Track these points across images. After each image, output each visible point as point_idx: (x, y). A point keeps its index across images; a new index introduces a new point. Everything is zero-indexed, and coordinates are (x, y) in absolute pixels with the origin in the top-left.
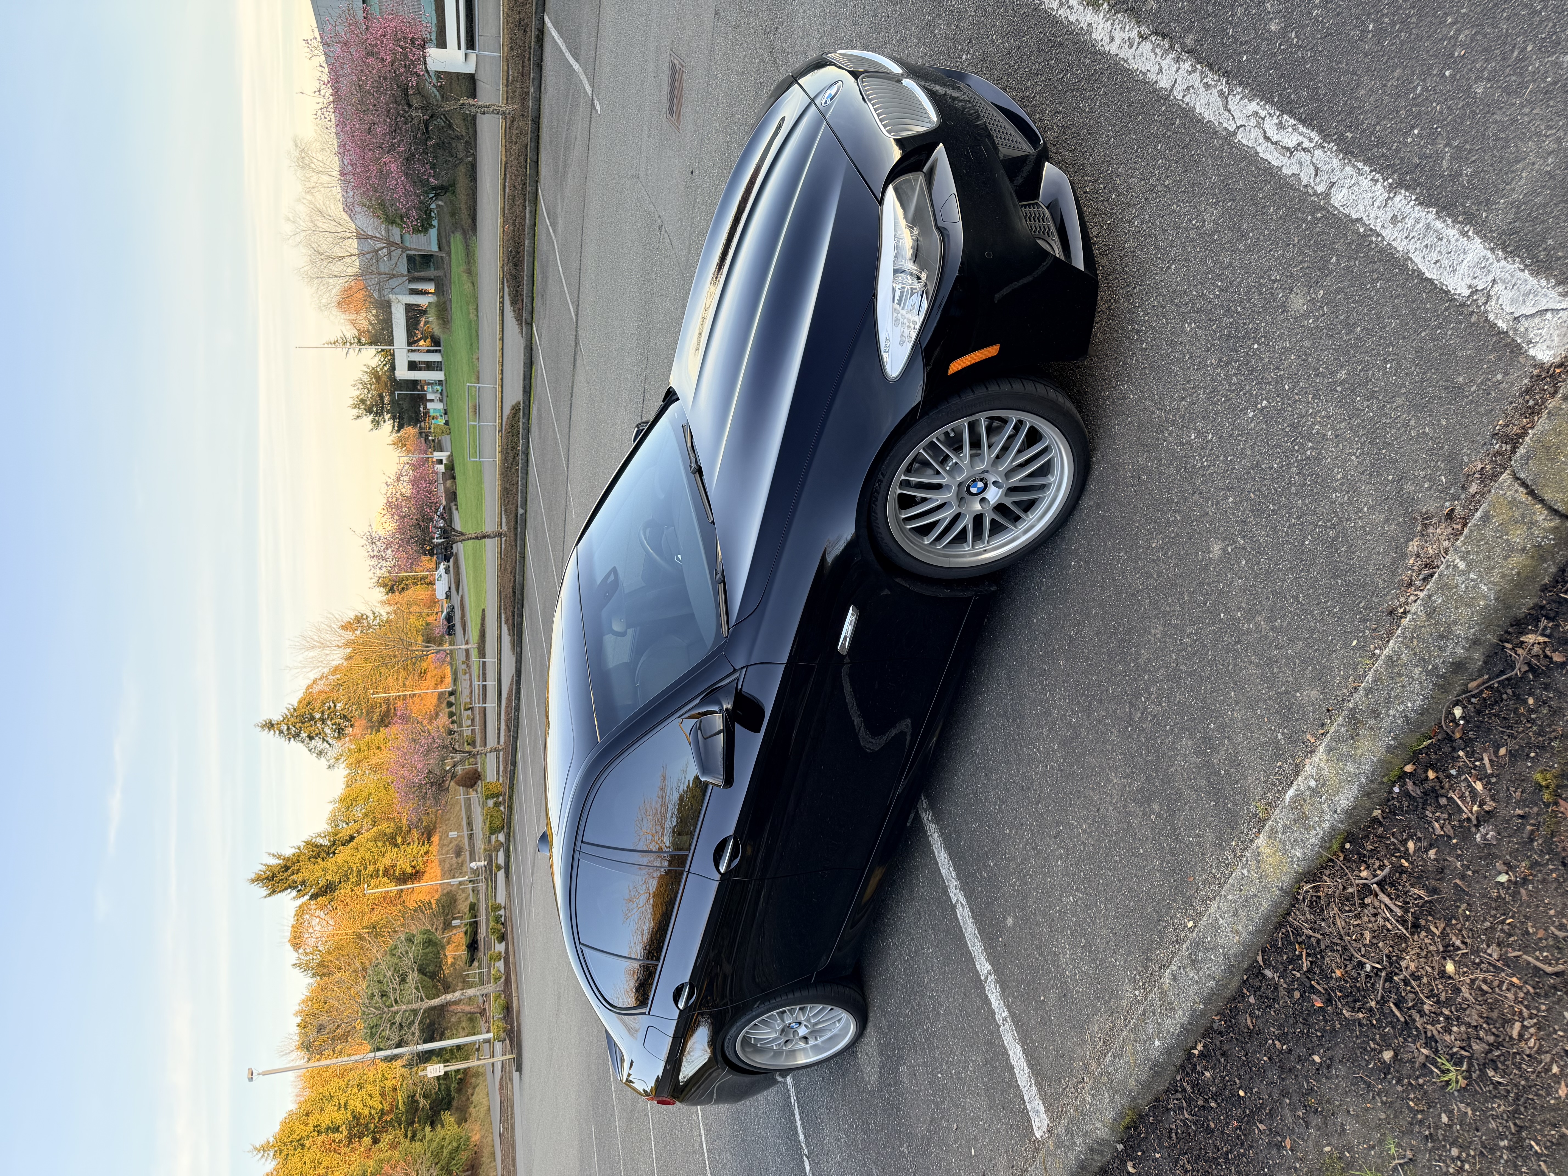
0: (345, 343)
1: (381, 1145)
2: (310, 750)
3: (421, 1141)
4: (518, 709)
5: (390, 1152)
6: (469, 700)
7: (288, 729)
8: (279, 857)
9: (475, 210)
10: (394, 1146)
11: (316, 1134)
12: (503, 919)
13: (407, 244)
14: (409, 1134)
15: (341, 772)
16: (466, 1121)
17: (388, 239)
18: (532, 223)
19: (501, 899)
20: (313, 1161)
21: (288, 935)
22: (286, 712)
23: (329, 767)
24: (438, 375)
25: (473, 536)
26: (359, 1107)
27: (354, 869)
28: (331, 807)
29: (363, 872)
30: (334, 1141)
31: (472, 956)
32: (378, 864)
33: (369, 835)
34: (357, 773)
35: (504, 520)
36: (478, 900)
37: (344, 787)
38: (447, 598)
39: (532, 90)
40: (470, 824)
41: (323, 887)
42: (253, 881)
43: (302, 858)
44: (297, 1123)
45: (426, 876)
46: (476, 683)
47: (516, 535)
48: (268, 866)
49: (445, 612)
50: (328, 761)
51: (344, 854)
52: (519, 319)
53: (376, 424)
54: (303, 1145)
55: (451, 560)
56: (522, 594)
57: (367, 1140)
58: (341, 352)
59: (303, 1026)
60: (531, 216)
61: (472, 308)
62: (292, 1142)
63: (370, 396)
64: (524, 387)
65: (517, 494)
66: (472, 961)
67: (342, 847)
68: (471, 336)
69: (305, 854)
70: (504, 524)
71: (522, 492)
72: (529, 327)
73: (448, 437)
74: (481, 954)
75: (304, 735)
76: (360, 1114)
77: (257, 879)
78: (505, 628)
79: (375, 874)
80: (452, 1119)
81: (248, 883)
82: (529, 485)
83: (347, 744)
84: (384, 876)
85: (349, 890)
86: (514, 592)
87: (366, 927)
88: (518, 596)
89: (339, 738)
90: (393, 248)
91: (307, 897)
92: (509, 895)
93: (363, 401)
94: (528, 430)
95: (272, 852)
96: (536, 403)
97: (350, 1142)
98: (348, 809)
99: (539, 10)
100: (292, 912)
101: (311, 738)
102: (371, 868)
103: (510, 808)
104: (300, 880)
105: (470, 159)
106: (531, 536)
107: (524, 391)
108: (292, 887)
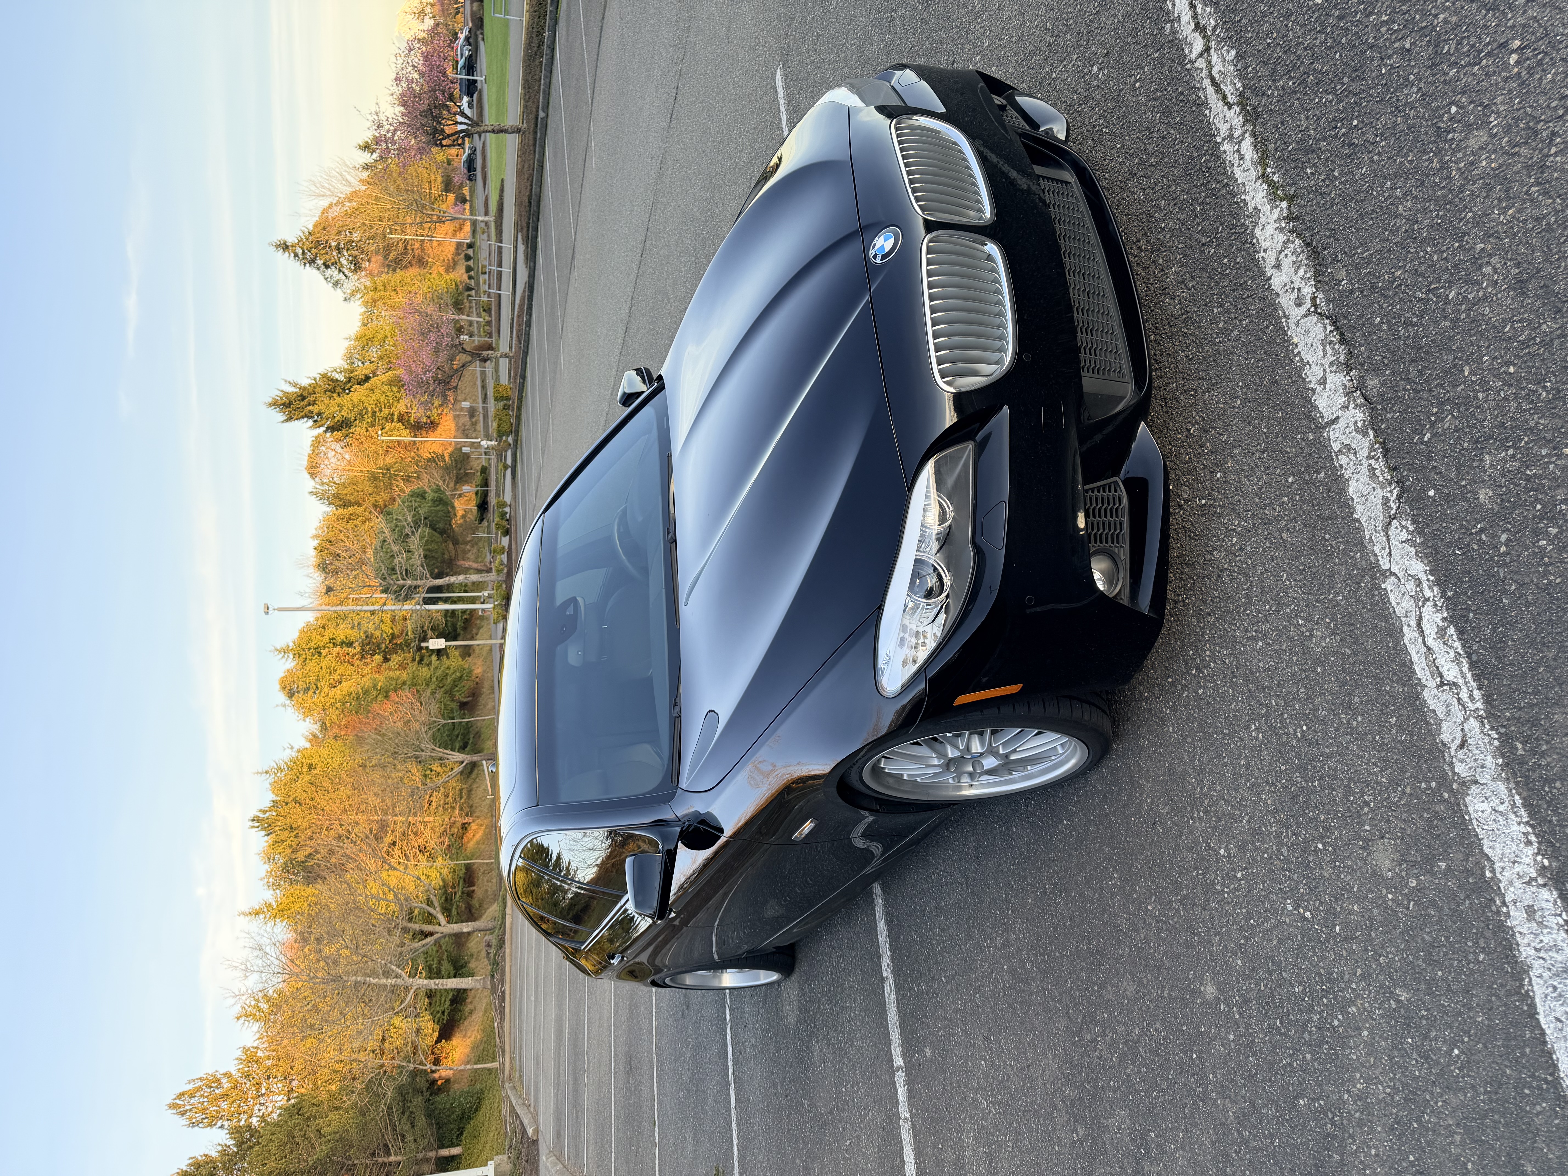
1: (391, 663)
2: (326, 279)
3: (428, 665)
4: (529, 324)
5: (398, 673)
7: (303, 253)
8: (295, 385)
10: (402, 666)
11: (331, 645)
12: (508, 516)
14: (417, 659)
15: (357, 309)
16: (469, 656)
19: (508, 498)
20: (329, 668)
21: (305, 463)
22: (301, 235)
23: (346, 300)
26: (371, 629)
27: (370, 409)
28: (346, 344)
29: (378, 414)
30: (348, 654)
31: (482, 515)
32: (393, 409)
33: (385, 378)
34: (372, 313)
35: (525, 117)
36: (490, 465)
37: (360, 324)
40: (484, 387)
41: (338, 421)
42: (270, 405)
43: (318, 389)
44: (314, 633)
45: (439, 430)
47: (535, 139)
48: (285, 393)
49: (466, 154)
50: (344, 293)
51: (358, 394)
54: (320, 653)
56: (538, 206)
57: (378, 658)
59: (320, 549)
62: (309, 649)
65: (539, 92)
66: (481, 520)
67: (358, 386)
69: (320, 386)
71: (544, 92)
74: (490, 515)
75: (320, 262)
76: (372, 635)
77: (274, 404)
78: (519, 237)
79: (390, 418)
80: (457, 654)
81: (265, 407)
82: (552, 87)
83: (361, 280)
84: (399, 421)
85: (364, 430)
87: (380, 468)
88: (534, 208)
89: (355, 271)
91: (323, 429)
92: (515, 496)
94: (556, 21)
95: (288, 379)
97: (363, 657)
98: (363, 347)
100: (309, 442)
101: (327, 267)
102: (386, 411)
103: (518, 417)
104: (315, 411)
106: (551, 151)
108: (309, 416)
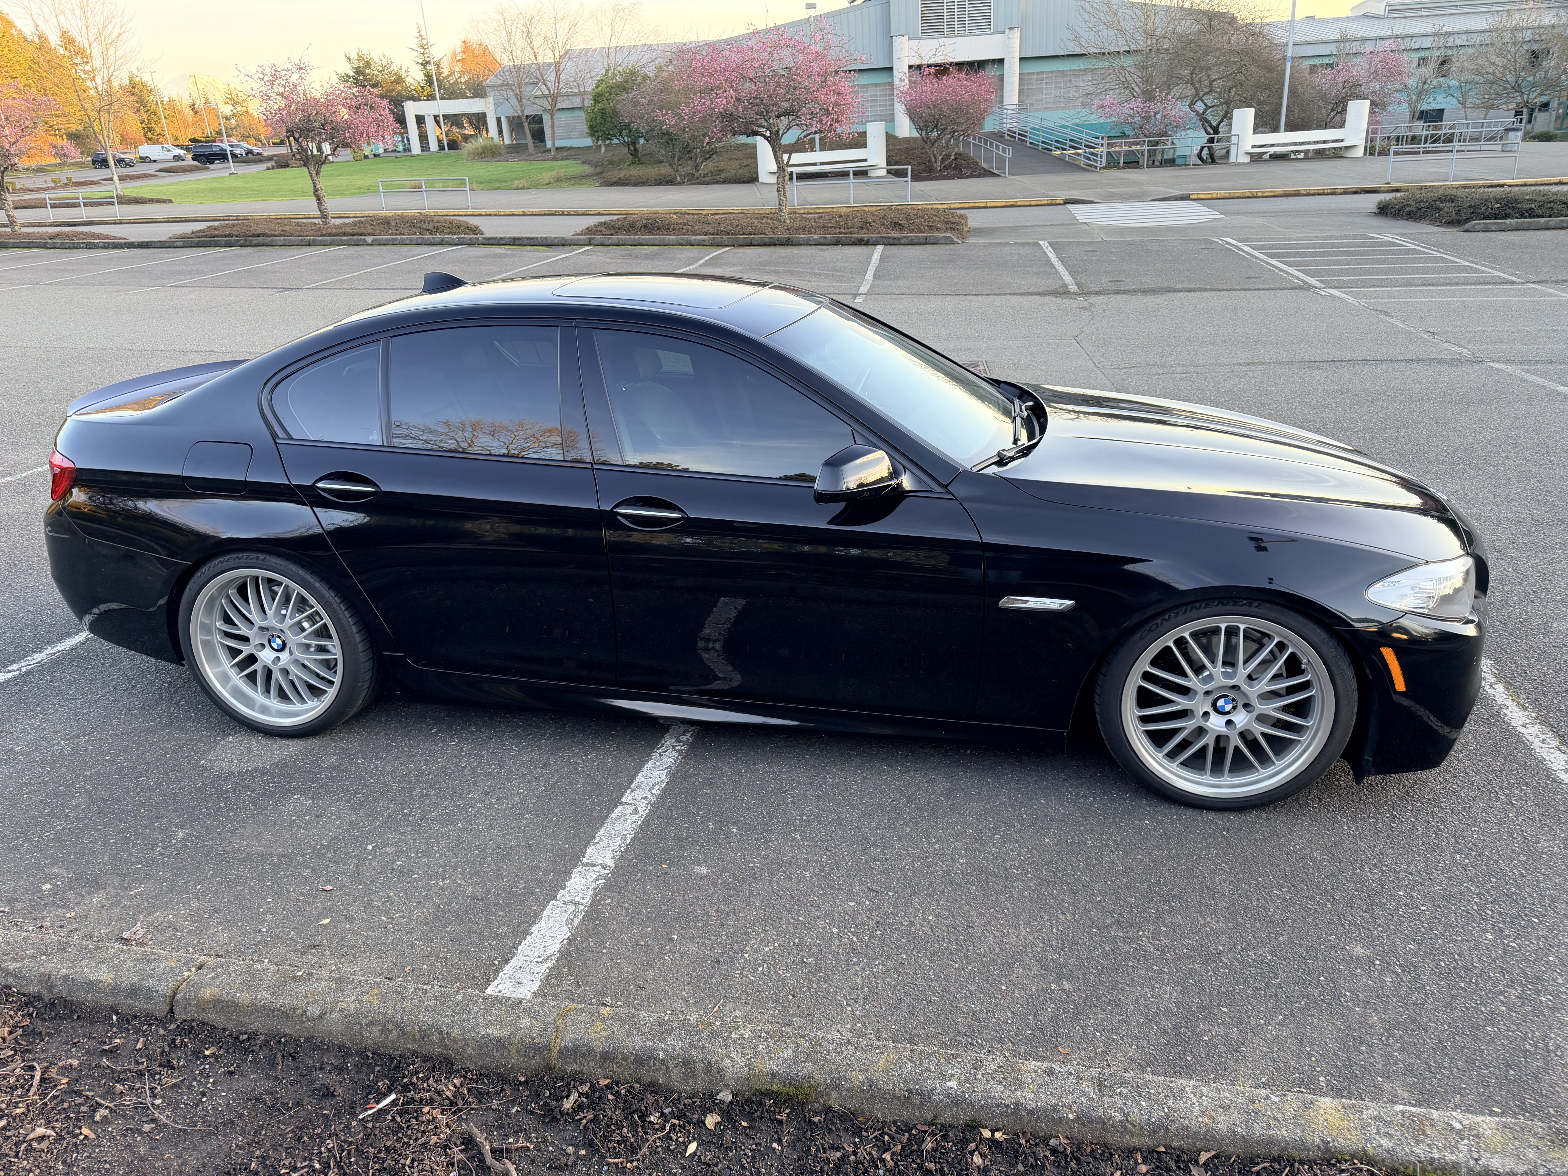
0: (422, 47)
6: (18, 187)
9: (627, 185)
13: (557, 116)
17: (559, 94)
18: (693, 242)
24: (416, 148)
25: (318, 186)
35: (347, 221)
38: (141, 158)
39: (816, 237)
46: (46, 196)
49: (123, 156)
52: (589, 231)
53: (345, 78)
55: (196, 163)
58: (414, 42)
60: (699, 240)
61: (523, 182)
63: (376, 72)
64: (519, 239)
65: (387, 234)
68: (497, 181)
70: (338, 222)
71: (393, 239)
72: (587, 242)
73: (351, 158)
78: (202, 226)
86: (259, 236)
88: (255, 240)
90: (550, 99)
93: (368, 64)
96: (509, 252)
99: (884, 240)
105: (679, 179)
107: (515, 239)
